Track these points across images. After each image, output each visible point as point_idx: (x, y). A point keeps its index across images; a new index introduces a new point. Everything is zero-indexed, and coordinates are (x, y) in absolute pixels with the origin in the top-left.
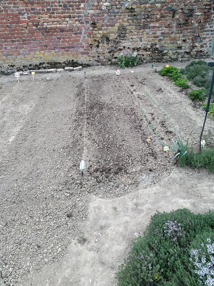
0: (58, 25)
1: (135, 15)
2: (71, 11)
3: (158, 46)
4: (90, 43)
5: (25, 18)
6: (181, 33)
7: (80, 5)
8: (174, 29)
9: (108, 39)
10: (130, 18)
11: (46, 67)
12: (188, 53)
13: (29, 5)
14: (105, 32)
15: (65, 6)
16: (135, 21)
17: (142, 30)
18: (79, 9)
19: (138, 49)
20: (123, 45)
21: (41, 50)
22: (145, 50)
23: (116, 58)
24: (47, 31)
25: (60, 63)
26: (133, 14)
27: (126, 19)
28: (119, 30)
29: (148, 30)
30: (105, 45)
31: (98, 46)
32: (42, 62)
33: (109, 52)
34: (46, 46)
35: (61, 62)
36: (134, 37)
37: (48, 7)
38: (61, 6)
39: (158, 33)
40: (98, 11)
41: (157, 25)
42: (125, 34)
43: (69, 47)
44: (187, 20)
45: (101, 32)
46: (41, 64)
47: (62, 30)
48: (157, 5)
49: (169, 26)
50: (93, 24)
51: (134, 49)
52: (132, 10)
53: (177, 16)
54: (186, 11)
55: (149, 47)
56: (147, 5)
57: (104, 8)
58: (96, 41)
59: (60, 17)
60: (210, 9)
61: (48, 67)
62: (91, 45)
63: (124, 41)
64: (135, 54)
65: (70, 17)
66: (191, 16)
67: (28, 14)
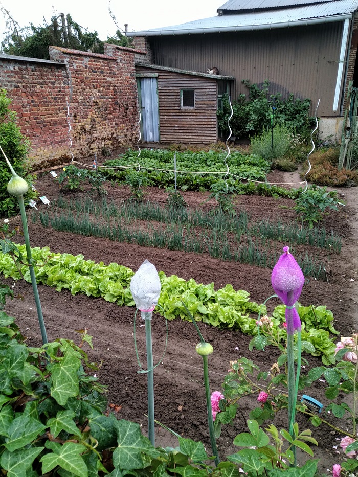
0: (52, 118)
1: (99, 108)
2: (60, 103)
3: (115, 135)
4: (75, 135)
5: (27, 111)
6: (126, 123)
7: (65, 98)
8: (121, 120)
9: (85, 130)
10: (96, 110)
11: (47, 166)
12: (131, 140)
13: (30, 97)
14: (83, 124)
15: (55, 99)
16: (100, 113)
17: (104, 122)
18: (65, 101)
19: (104, 139)
20: (96, 135)
21: (42, 146)
22: (109, 139)
23: (92, 149)
24: (45, 124)
25: (57, 160)
26: (98, 107)
27: (94, 112)
28: (91, 121)
29: (108, 121)
30: (84, 137)
31: (80, 138)
32: (43, 160)
33: (87, 144)
34: (45, 141)
35: (58, 158)
36: (101, 128)
37: (44, 99)
38: (52, 98)
39: (114, 123)
40: (77, 104)
41: (112, 117)
42: (95, 125)
43: (61, 142)
44: (126, 113)
45: (80, 124)
46: (42, 163)
47: (55, 124)
48: (110, 99)
49: (118, 118)
50: (75, 116)
51: (102, 139)
52: (96, 103)
53: (121, 110)
54: (125, 106)
55: (110, 136)
56: (105, 100)
57: (80, 101)
58: (78, 133)
59: (52, 110)
60: (135, 104)
61: (48, 165)
62: (75, 137)
63: (95, 132)
64: (103, 143)
65: (60, 110)
66: (127, 109)
67: (29, 106)
